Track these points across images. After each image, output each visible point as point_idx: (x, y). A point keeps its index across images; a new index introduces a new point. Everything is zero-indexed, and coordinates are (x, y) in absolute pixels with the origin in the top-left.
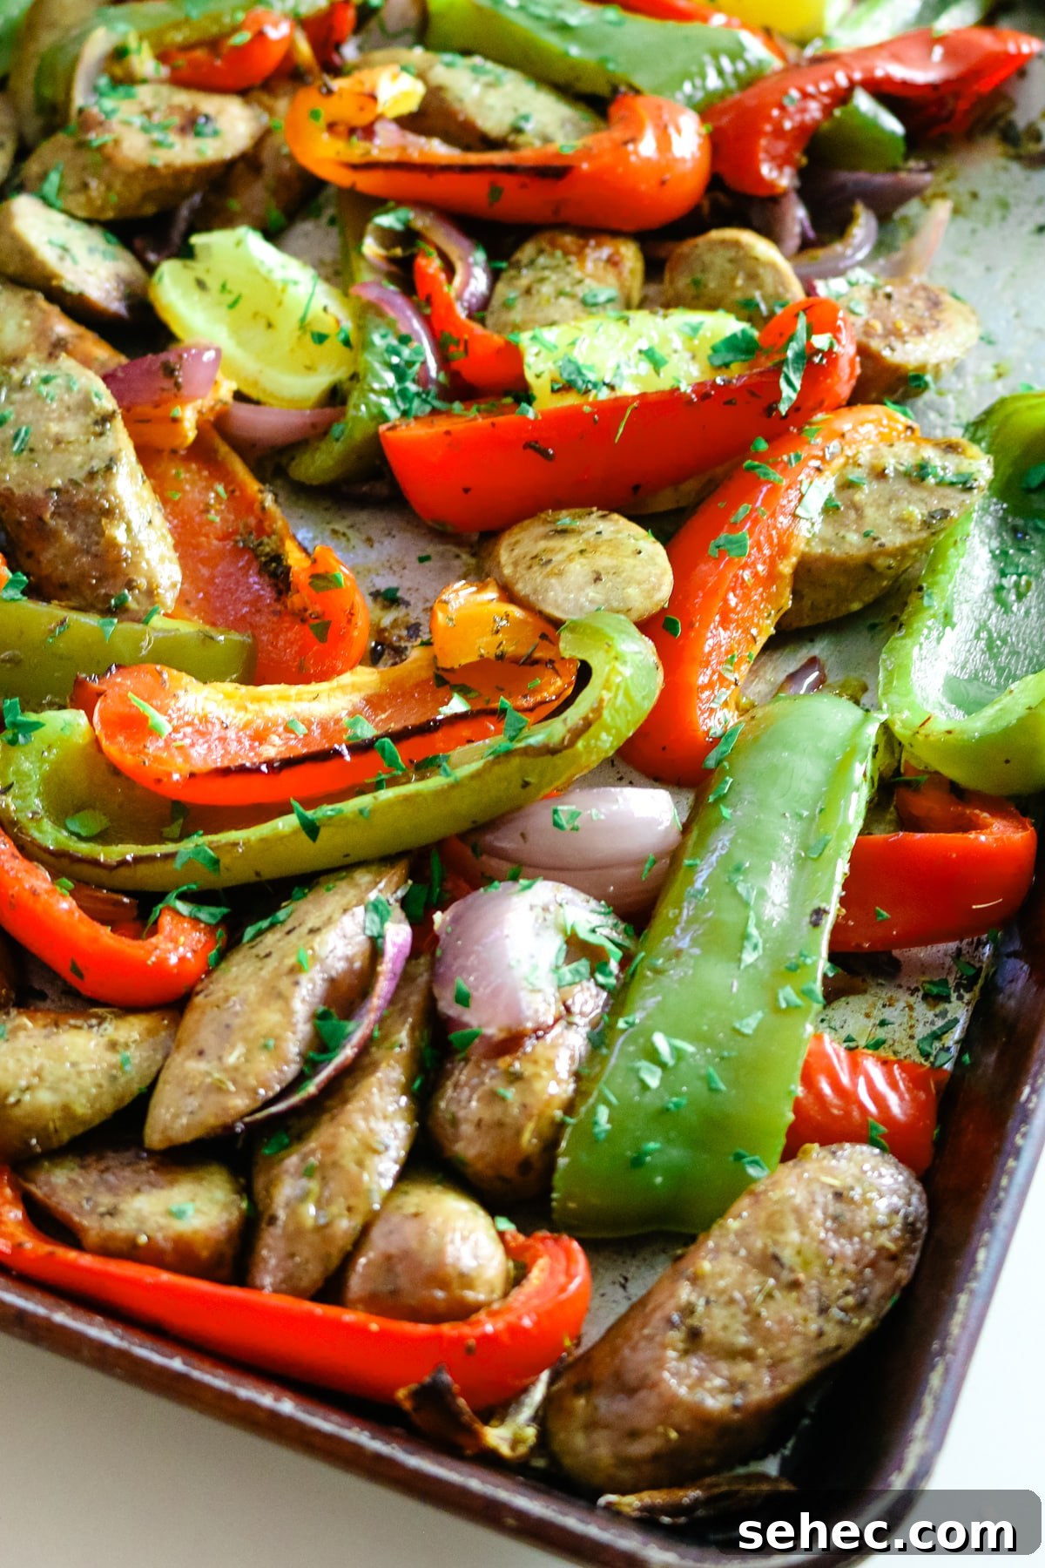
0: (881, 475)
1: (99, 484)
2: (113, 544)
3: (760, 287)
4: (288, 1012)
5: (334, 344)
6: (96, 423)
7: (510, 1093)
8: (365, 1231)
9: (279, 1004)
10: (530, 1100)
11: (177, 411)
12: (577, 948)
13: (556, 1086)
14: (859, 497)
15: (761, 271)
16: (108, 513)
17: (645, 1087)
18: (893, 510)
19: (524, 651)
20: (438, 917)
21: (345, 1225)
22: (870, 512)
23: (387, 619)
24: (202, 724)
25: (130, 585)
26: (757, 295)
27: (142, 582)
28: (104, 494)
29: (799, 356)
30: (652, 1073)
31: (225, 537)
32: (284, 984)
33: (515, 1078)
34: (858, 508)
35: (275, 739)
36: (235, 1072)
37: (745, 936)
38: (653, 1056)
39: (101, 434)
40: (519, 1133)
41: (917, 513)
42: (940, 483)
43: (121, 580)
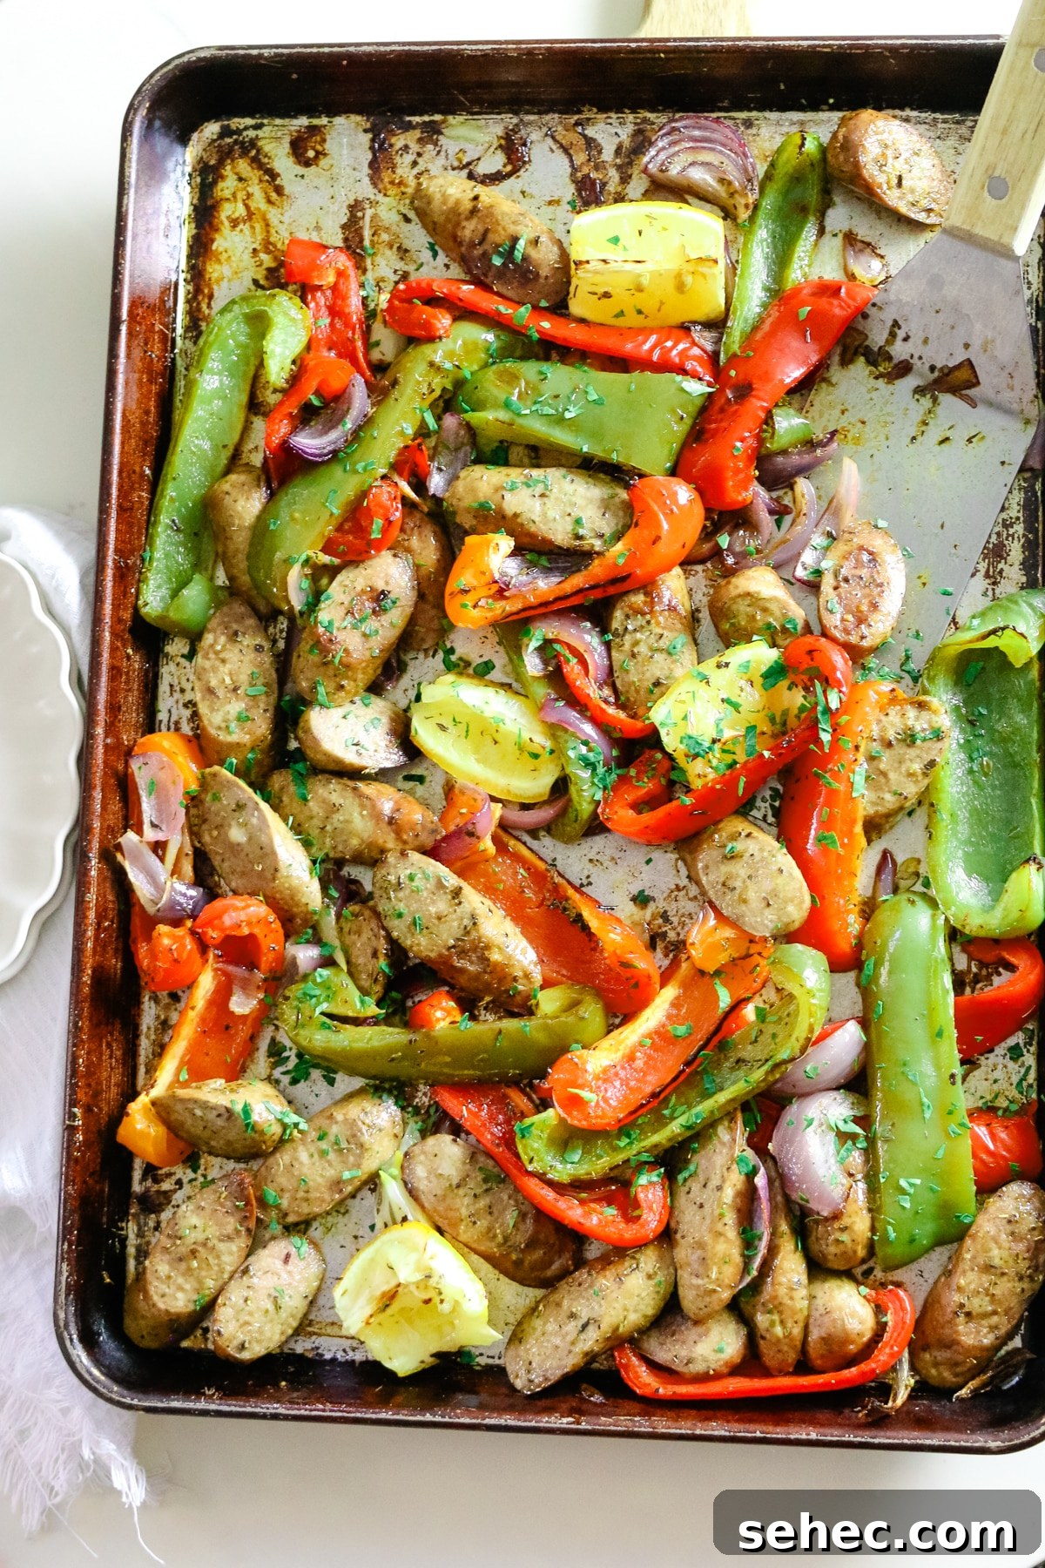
0: (889, 745)
1: (474, 934)
2: (496, 964)
3: (772, 614)
4: (728, 1241)
5: (546, 756)
6: (454, 898)
7: (844, 1237)
8: (806, 1328)
9: (722, 1238)
10: (855, 1237)
11: (482, 847)
12: (843, 1137)
13: (860, 1223)
14: (882, 766)
15: (768, 605)
16: (487, 947)
17: (904, 1208)
18: (903, 769)
19: (743, 953)
20: (770, 1146)
21: (797, 1331)
22: (892, 775)
23: (648, 913)
24: (606, 1076)
25: (515, 979)
26: (771, 620)
27: (519, 974)
28: (480, 938)
29: (824, 713)
30: (905, 1200)
31: (540, 905)
32: (719, 1227)
33: (844, 1229)
34: (884, 774)
35: (638, 1054)
36: (718, 1282)
37: (922, 1104)
38: (903, 1192)
39: (460, 903)
40: (855, 1252)
41: (917, 767)
42: (924, 740)
43: (509, 978)
